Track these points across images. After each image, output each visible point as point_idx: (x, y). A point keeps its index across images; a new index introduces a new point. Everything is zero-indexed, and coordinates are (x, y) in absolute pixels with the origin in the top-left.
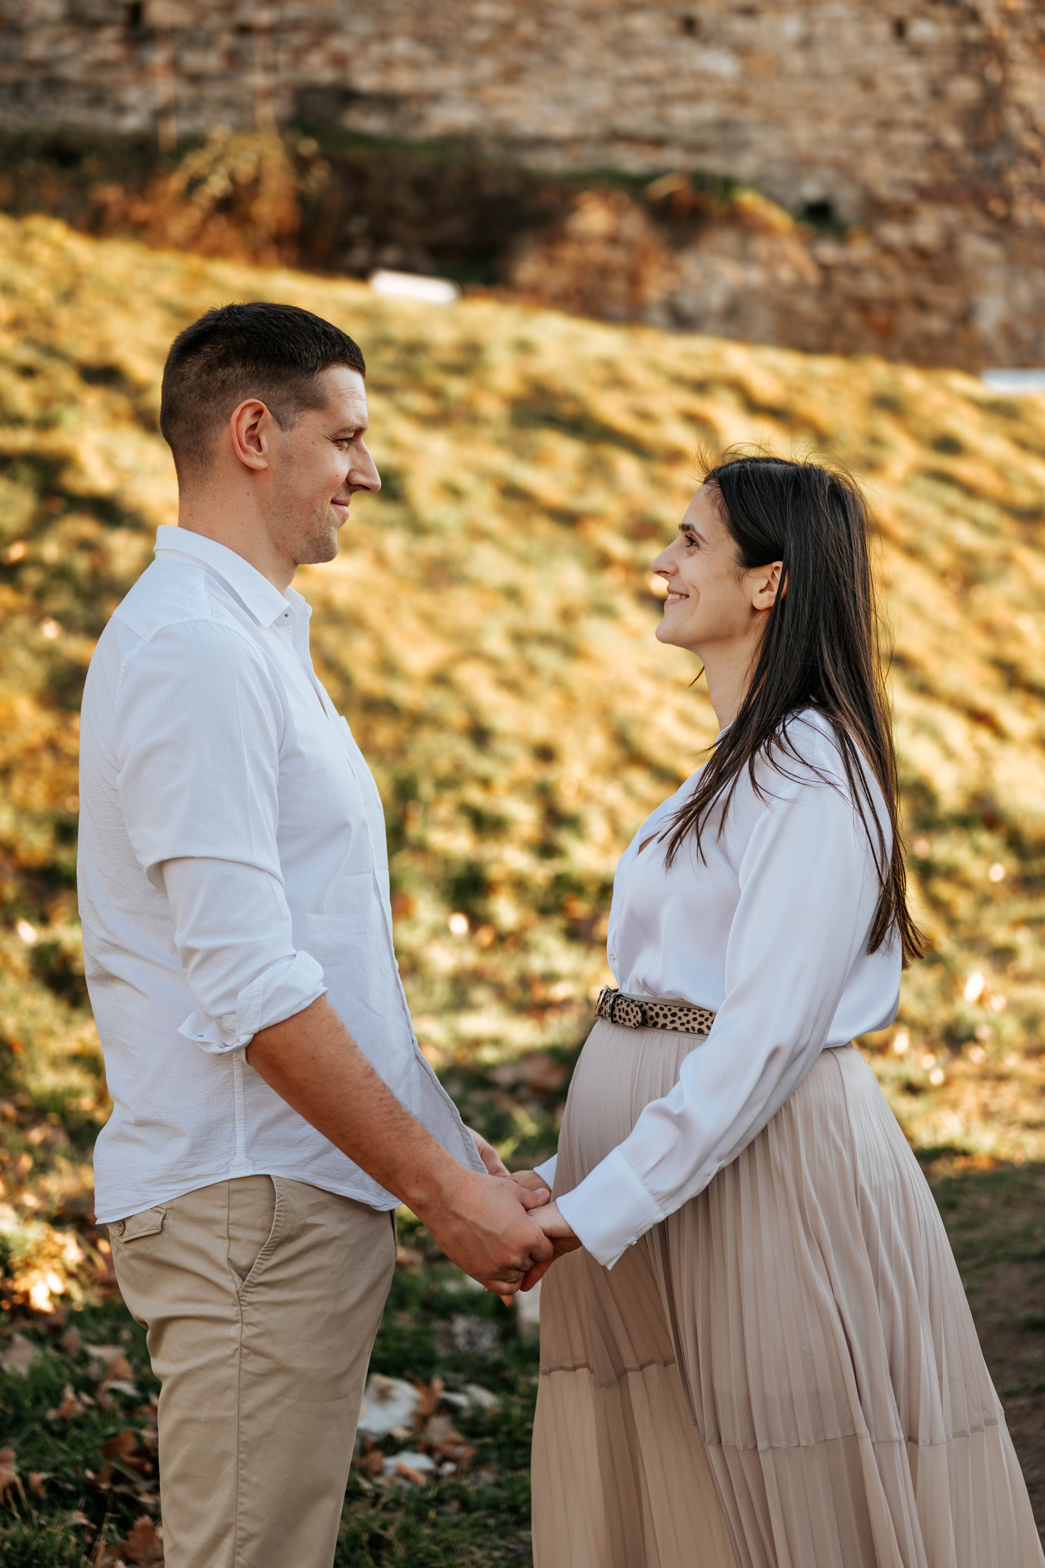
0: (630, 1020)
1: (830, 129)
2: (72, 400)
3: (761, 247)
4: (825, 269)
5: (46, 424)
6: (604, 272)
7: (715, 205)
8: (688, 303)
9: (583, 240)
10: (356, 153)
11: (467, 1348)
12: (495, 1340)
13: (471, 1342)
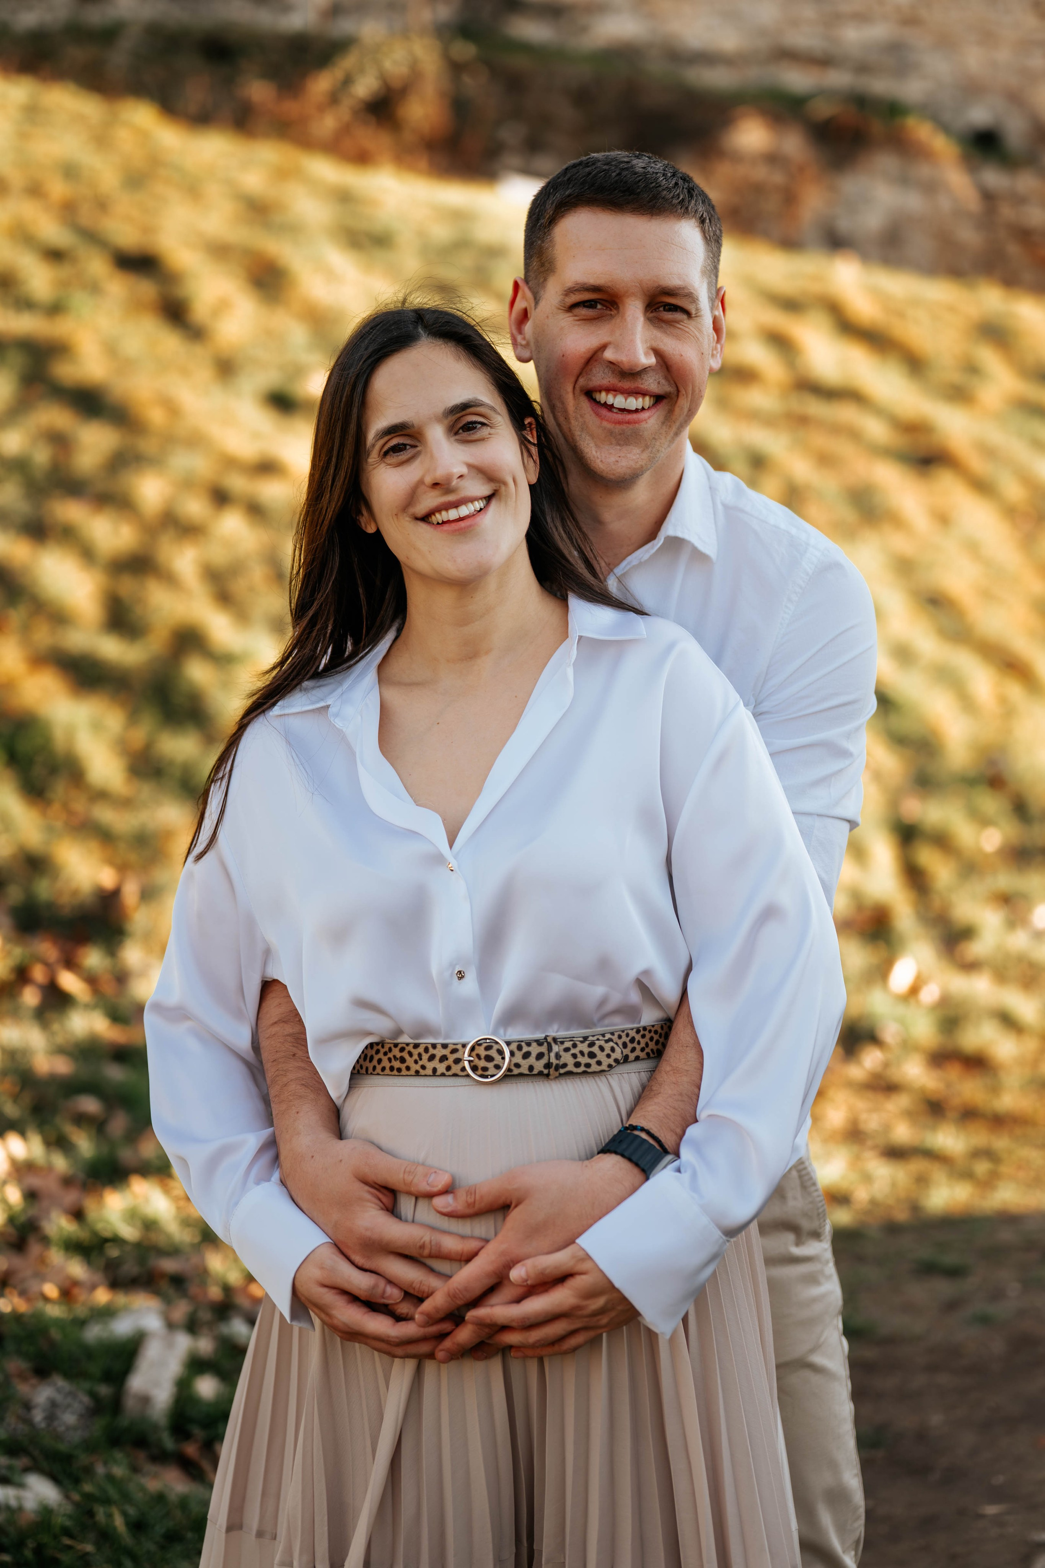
0: (599, 1063)
1: (1004, 55)
2: (94, 288)
3: (924, 171)
4: (988, 197)
5: (55, 309)
6: (758, 189)
7: (877, 126)
8: (844, 225)
9: (737, 158)
10: (519, 62)
11: (43, 1425)
12: (81, 1416)
13: (51, 1417)
